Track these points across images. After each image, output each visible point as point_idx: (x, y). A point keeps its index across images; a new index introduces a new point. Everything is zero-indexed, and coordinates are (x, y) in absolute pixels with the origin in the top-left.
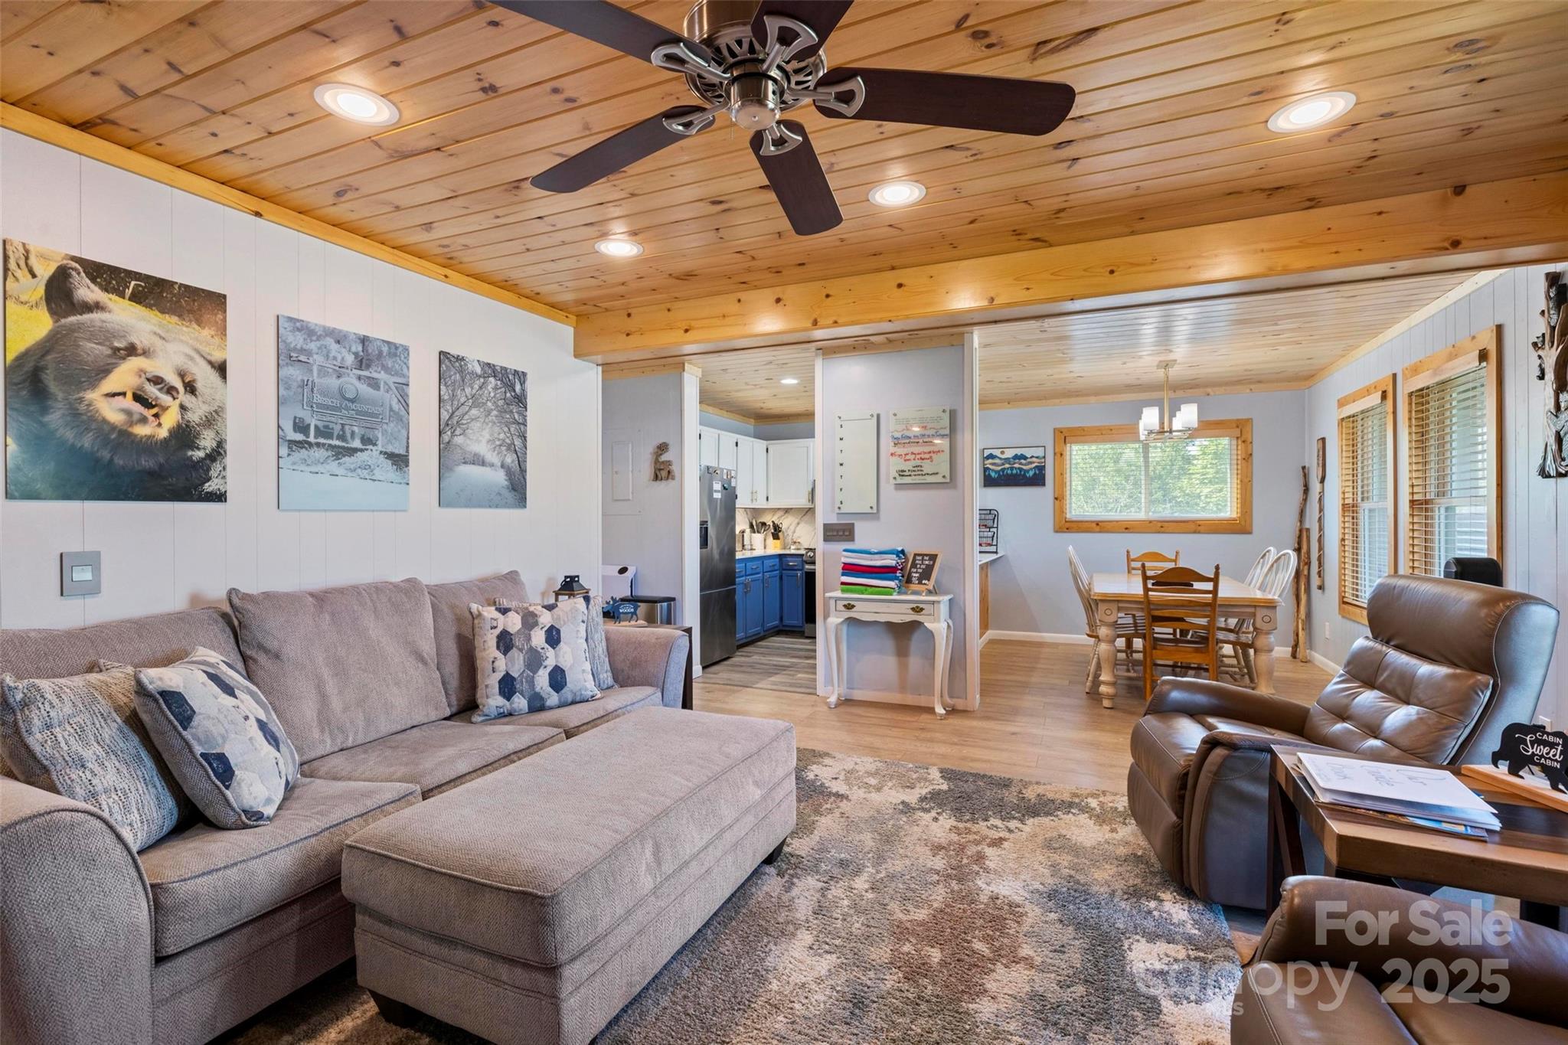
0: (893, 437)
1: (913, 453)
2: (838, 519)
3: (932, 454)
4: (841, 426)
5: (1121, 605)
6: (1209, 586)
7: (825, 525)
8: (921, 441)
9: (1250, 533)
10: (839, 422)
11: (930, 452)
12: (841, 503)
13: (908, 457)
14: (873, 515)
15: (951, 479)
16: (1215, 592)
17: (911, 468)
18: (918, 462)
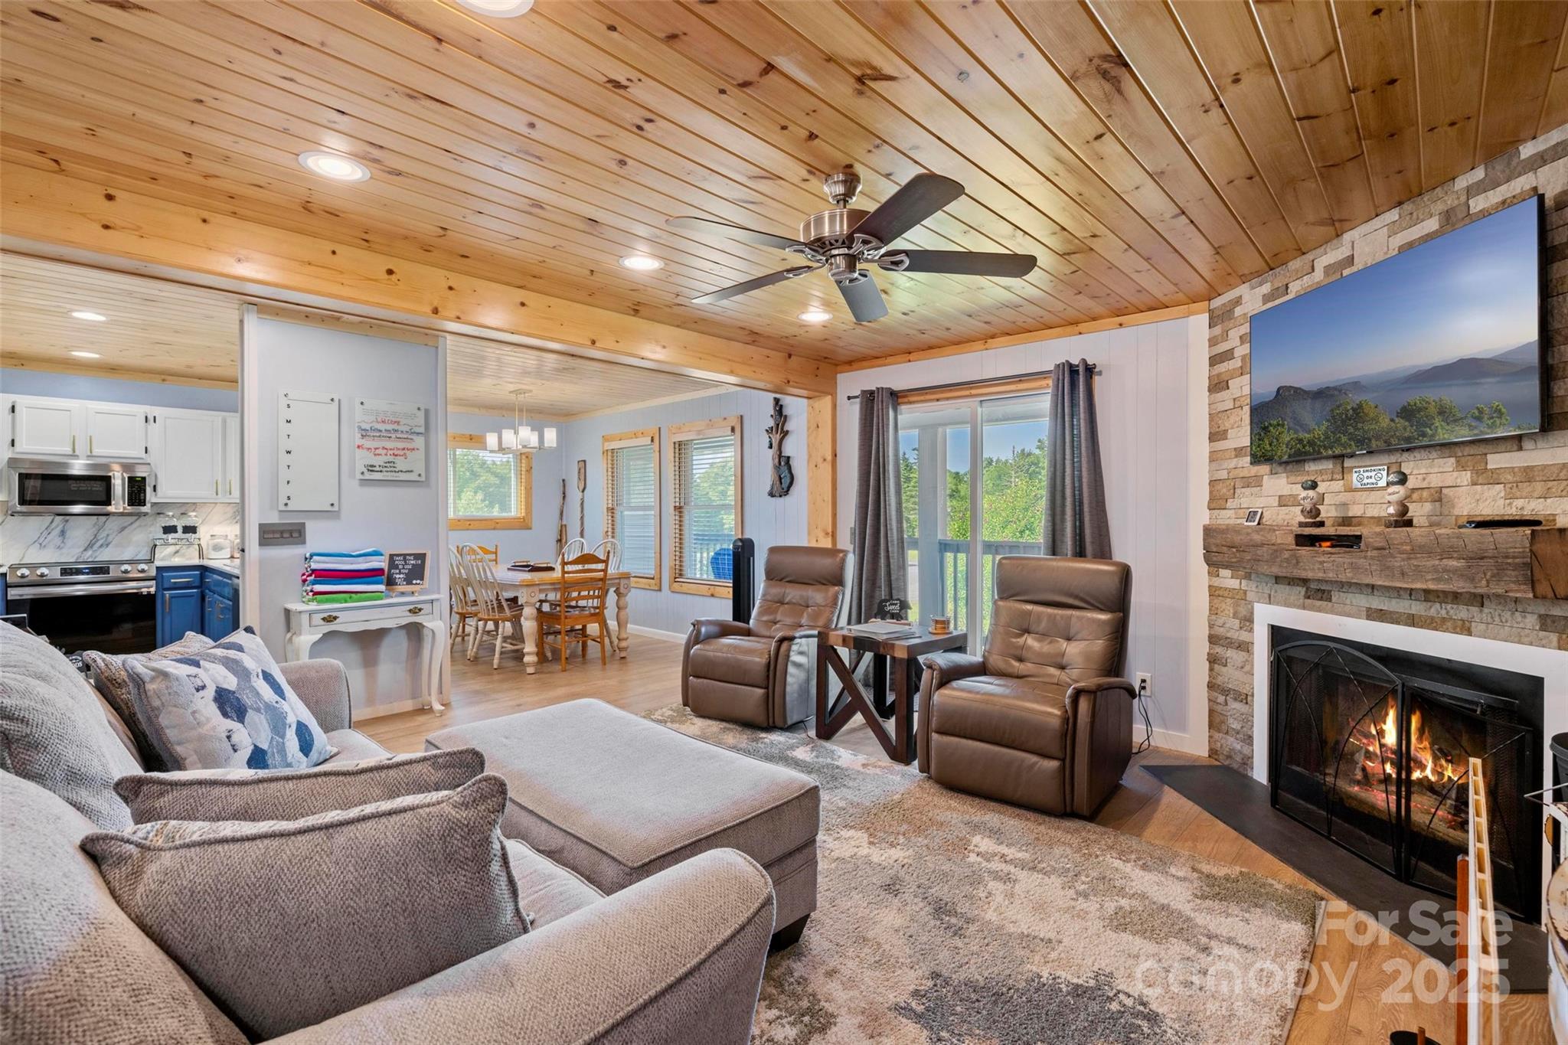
0: (360, 428)
1: (384, 448)
2: (280, 519)
3: (406, 451)
4: (289, 406)
5: (541, 587)
6: (601, 566)
7: (261, 526)
8: (393, 436)
9: (531, 529)
10: (284, 402)
11: (404, 449)
12: (289, 498)
13: (377, 452)
14: (331, 514)
15: (427, 477)
16: (605, 571)
17: (382, 464)
18: (391, 459)
